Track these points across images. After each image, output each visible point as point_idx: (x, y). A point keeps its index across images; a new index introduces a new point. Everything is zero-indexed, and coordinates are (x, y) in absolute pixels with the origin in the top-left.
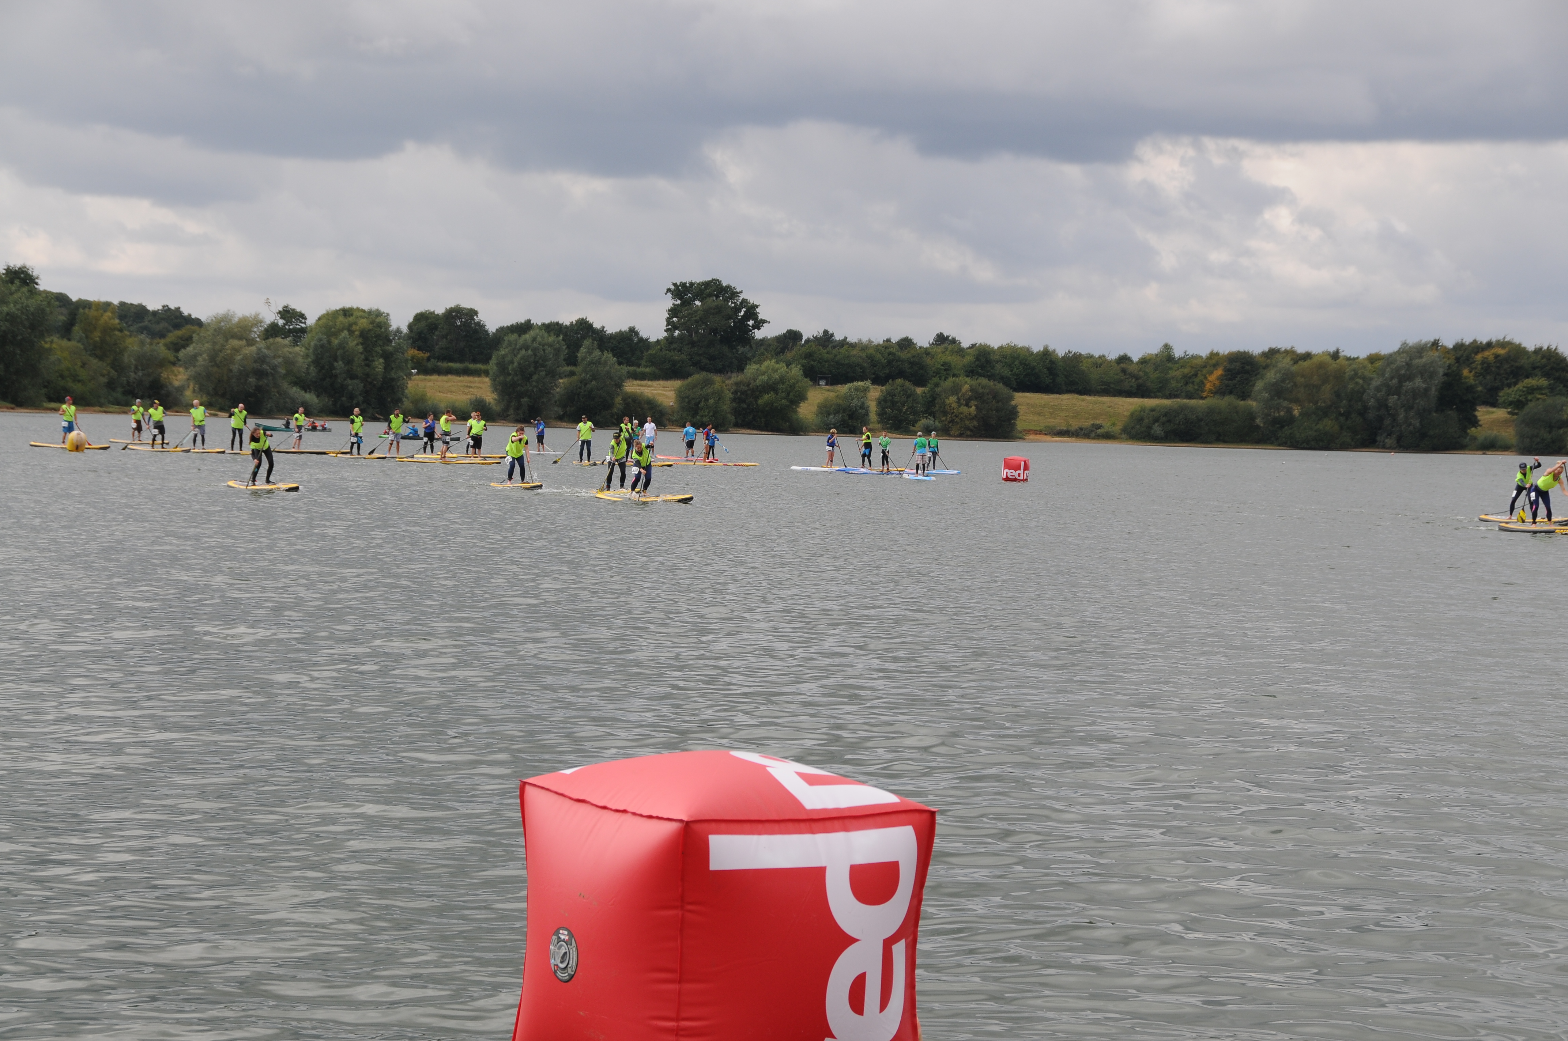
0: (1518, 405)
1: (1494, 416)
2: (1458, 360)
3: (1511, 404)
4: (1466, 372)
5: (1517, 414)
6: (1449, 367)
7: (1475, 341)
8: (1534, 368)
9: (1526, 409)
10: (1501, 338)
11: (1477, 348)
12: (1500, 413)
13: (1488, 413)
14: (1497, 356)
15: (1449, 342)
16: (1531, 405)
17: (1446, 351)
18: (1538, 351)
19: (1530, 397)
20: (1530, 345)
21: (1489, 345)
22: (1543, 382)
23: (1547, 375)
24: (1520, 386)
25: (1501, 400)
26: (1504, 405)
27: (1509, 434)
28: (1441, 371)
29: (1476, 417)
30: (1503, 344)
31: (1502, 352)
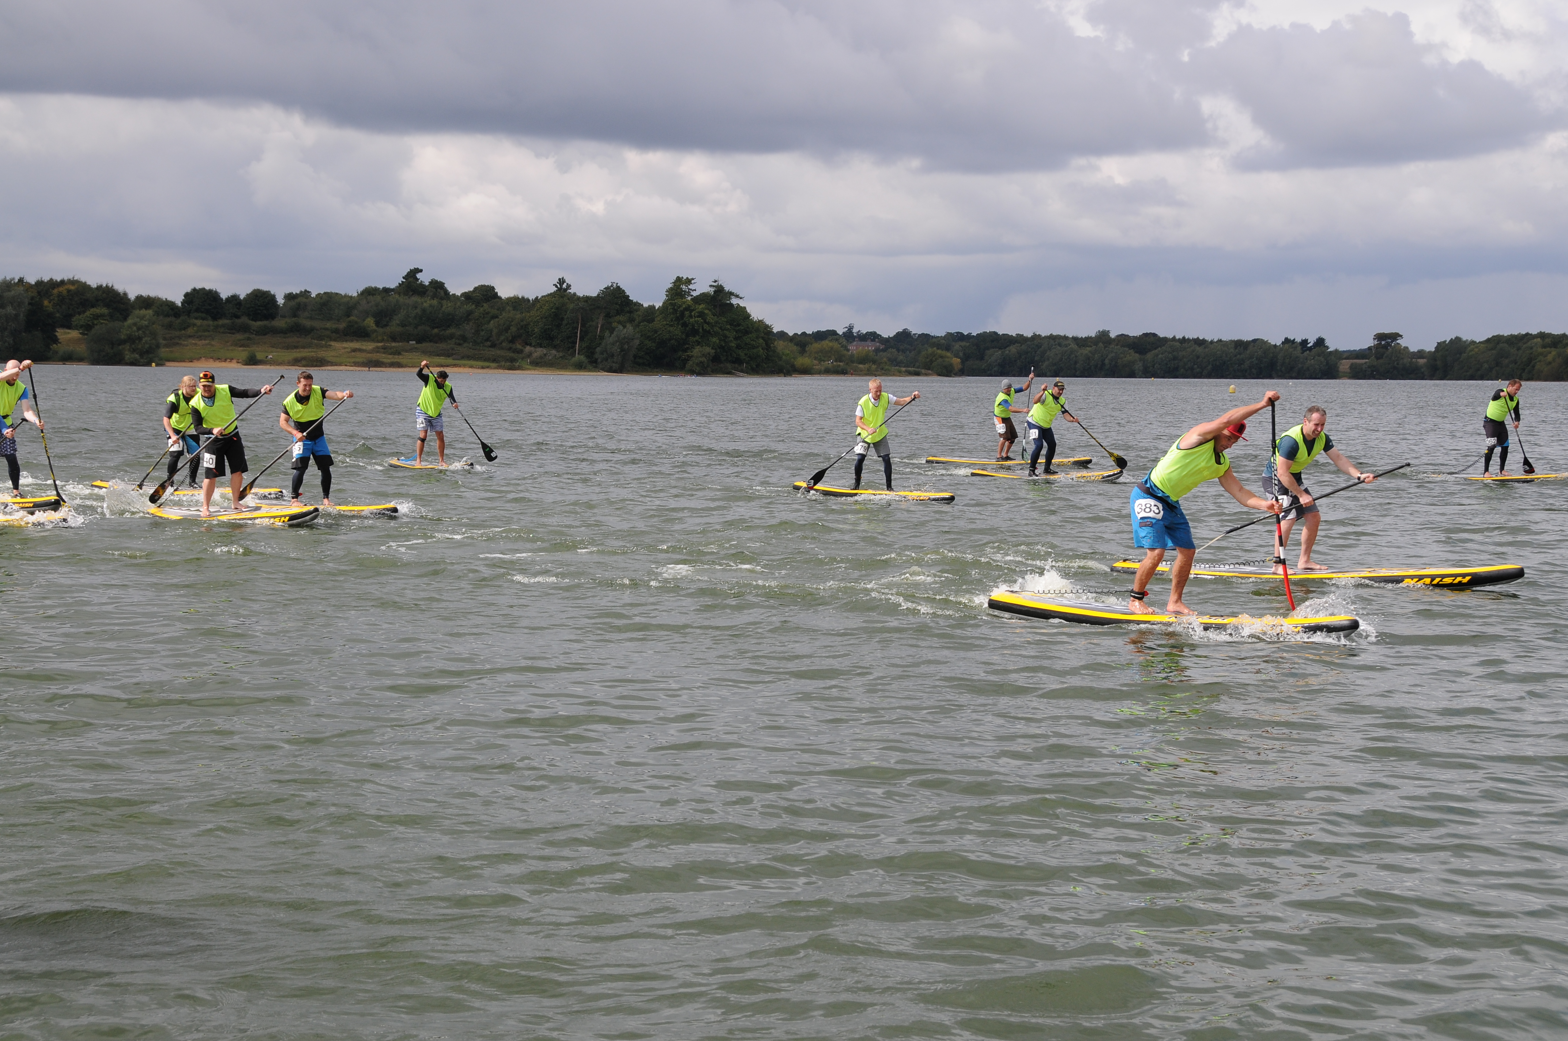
0: (87, 328)
1: (69, 336)
2: (39, 293)
3: (82, 326)
4: (46, 303)
5: (87, 334)
6: (32, 298)
7: (51, 279)
8: (97, 300)
9: (93, 331)
10: (71, 277)
11: (53, 284)
12: (74, 334)
13: (66, 333)
14: (69, 291)
15: (32, 281)
16: (97, 327)
17: (29, 286)
18: (100, 288)
19: (95, 322)
20: (93, 283)
21: (62, 282)
22: (105, 311)
23: (107, 306)
24: (88, 313)
25: (74, 324)
26: (76, 328)
27: (82, 349)
28: (26, 301)
29: (56, 336)
30: (73, 282)
31: (72, 288)
